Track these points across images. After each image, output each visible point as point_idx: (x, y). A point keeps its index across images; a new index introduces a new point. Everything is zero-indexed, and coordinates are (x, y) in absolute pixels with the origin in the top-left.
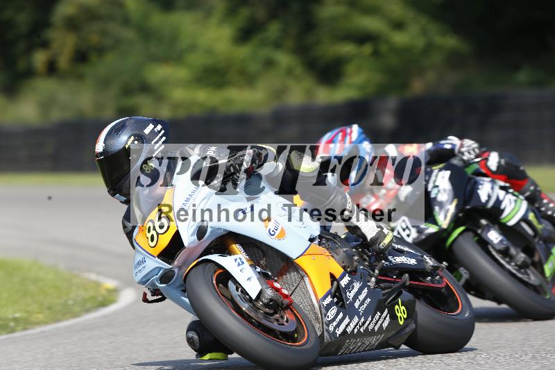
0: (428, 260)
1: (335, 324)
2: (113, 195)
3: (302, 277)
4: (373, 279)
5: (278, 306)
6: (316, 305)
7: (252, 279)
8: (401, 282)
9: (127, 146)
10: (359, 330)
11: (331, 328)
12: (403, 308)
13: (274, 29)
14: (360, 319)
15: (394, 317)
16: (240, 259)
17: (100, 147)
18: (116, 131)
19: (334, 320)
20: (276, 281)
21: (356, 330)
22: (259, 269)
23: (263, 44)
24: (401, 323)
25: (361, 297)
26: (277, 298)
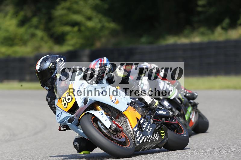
0: (171, 112)
1: (139, 138)
2: (44, 87)
3: (126, 119)
4: (152, 120)
5: (118, 131)
6: (132, 131)
7: (107, 121)
8: (162, 121)
9: (49, 67)
10: (148, 141)
11: (138, 140)
12: (163, 132)
13: (35, 20)
14: (148, 136)
15: (160, 135)
16: (102, 112)
17: (38, 67)
18: (45, 61)
19: (139, 136)
20: (116, 121)
21: (147, 141)
22: (109, 116)
23: (31, 27)
24: (163, 138)
25: (148, 128)
26: (117, 128)
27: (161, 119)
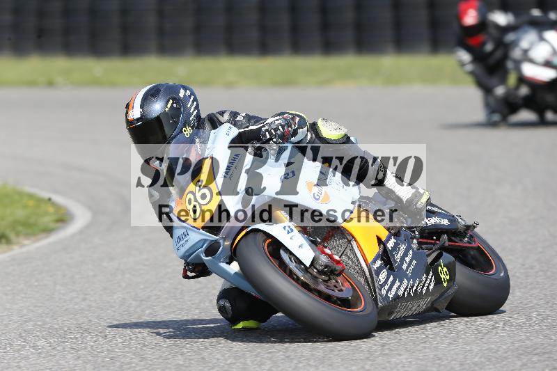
0: (459, 220)
1: (387, 287)
3: (350, 241)
4: (415, 241)
5: (332, 272)
6: (366, 269)
7: (303, 246)
8: (440, 243)
9: (167, 110)
10: (409, 293)
11: (384, 292)
12: (445, 269)
14: (409, 281)
16: (289, 227)
18: (152, 94)
19: (386, 282)
20: (326, 247)
21: (406, 293)
24: (445, 285)
25: (408, 259)
26: (331, 264)
27: (438, 239)
